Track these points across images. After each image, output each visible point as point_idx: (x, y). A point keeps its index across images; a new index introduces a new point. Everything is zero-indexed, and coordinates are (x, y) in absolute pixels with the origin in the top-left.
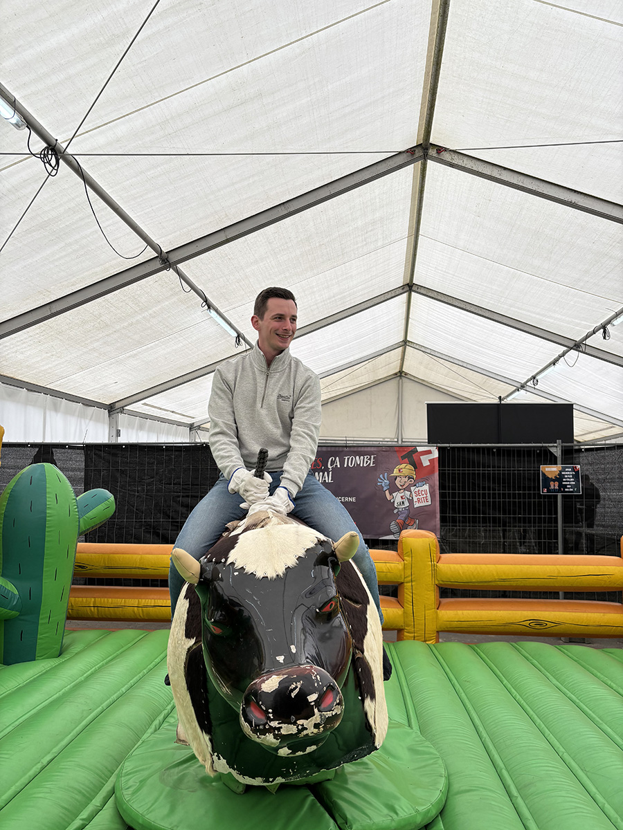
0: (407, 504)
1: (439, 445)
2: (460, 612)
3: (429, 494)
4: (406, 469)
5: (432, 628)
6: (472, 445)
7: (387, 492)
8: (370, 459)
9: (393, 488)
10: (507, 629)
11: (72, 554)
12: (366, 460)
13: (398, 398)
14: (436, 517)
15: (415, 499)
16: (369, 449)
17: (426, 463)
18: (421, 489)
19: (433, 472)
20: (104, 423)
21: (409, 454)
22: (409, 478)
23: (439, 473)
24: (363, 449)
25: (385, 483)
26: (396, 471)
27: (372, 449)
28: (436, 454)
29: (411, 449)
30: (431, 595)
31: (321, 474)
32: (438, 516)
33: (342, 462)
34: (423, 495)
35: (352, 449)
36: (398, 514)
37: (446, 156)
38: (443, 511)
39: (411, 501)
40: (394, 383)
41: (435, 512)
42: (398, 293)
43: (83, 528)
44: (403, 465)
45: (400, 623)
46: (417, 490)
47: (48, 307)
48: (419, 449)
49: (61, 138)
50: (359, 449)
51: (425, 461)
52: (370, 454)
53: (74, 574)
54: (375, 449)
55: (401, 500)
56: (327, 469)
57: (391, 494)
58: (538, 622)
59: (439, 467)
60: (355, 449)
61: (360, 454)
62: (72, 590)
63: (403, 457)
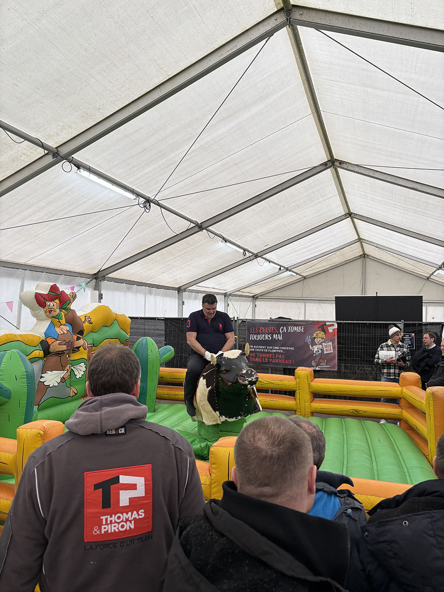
0: (320, 352)
1: (338, 321)
2: (321, 404)
3: (332, 347)
4: (321, 334)
5: (308, 410)
6: (355, 322)
7: (310, 345)
8: (301, 328)
9: (313, 344)
10: (342, 413)
11: (158, 372)
12: (299, 329)
13: (363, 272)
14: (335, 359)
15: (325, 349)
16: (301, 323)
17: (331, 330)
18: (328, 344)
19: (335, 335)
20: (175, 298)
21: (322, 326)
22: (322, 338)
23: (338, 336)
24: (298, 323)
25: (308, 340)
26: (315, 335)
27: (303, 323)
28: (336, 326)
29: (323, 323)
30: (308, 397)
31: (276, 335)
32: (337, 358)
33: (287, 329)
34: (330, 348)
35: (292, 323)
36: (315, 357)
37: (345, 166)
38: (339, 355)
39: (322, 350)
40: (359, 262)
41: (335, 356)
42: (342, 219)
43: (162, 362)
44: (319, 332)
45: (295, 408)
46: (325, 344)
47: (146, 251)
48: (327, 323)
49: (151, 196)
50: (296, 323)
51: (330, 330)
52: (301, 325)
53: (159, 380)
54: (304, 323)
55: (317, 350)
56: (279, 333)
57: (312, 347)
58: (356, 411)
59: (338, 333)
60: (294, 323)
61: (296, 325)
62: (158, 387)
63: (319, 328)
